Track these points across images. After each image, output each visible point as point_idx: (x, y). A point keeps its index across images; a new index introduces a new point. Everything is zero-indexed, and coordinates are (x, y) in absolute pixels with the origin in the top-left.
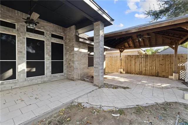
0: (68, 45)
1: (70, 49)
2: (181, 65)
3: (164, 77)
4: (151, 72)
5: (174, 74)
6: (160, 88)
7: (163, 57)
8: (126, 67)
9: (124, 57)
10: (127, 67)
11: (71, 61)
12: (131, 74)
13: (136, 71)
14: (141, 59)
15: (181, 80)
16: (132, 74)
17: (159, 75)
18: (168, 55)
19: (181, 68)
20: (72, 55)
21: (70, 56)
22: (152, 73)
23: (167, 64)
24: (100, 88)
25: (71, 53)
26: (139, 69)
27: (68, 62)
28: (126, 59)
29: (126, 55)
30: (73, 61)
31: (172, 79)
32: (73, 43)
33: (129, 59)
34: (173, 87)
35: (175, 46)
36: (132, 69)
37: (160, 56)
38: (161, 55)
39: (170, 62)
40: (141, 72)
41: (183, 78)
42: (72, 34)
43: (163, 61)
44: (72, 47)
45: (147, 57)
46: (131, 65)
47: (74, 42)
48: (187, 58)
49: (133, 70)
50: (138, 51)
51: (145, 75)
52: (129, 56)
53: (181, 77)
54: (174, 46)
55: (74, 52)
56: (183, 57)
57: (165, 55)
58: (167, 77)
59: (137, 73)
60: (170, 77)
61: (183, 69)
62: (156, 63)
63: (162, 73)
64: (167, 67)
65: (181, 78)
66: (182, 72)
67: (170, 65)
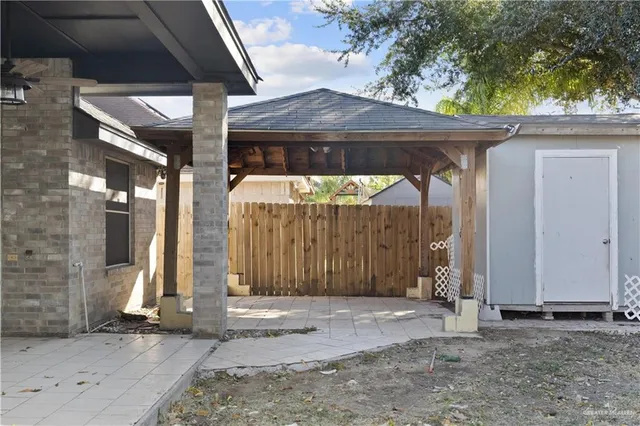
0: (20, 152)
1: (33, 173)
2: (438, 246)
3: (392, 294)
4: (349, 282)
5: (420, 280)
6: (393, 320)
7: (390, 215)
8: (247, 262)
9: (239, 211)
10: (255, 264)
11: (44, 238)
12: (271, 294)
13: (293, 282)
14: (314, 223)
15: (439, 298)
16: (278, 295)
17: (379, 288)
18: (403, 208)
19: (436, 257)
20: (53, 204)
21: (33, 211)
22: (352, 284)
23: (401, 246)
24: (224, 340)
25: (44, 199)
26: (307, 272)
27: (20, 243)
28: (247, 223)
29: (247, 205)
30: (56, 237)
31: (414, 299)
32: (57, 146)
33: (264, 222)
34: (421, 316)
35: (422, 178)
36: (275, 274)
37: (379, 214)
38: (384, 210)
39: (410, 236)
40: (315, 281)
41: (443, 294)
42: (54, 101)
43: (387, 231)
44: (54, 166)
45: (336, 213)
46: (270, 254)
47: (66, 142)
48: (451, 223)
49: (279, 276)
50: (292, 184)
51: (330, 292)
52: (262, 207)
53: (439, 290)
54: (419, 177)
55: (65, 192)
56: (442, 217)
57: (395, 208)
58: (403, 295)
59: (297, 290)
60: (410, 292)
61: (442, 262)
62: (366, 240)
63: (388, 279)
64: (401, 254)
65: (439, 293)
66: (439, 270)
67: (410, 248)
